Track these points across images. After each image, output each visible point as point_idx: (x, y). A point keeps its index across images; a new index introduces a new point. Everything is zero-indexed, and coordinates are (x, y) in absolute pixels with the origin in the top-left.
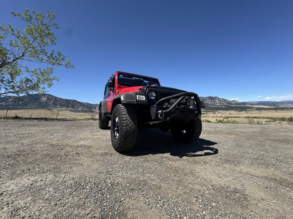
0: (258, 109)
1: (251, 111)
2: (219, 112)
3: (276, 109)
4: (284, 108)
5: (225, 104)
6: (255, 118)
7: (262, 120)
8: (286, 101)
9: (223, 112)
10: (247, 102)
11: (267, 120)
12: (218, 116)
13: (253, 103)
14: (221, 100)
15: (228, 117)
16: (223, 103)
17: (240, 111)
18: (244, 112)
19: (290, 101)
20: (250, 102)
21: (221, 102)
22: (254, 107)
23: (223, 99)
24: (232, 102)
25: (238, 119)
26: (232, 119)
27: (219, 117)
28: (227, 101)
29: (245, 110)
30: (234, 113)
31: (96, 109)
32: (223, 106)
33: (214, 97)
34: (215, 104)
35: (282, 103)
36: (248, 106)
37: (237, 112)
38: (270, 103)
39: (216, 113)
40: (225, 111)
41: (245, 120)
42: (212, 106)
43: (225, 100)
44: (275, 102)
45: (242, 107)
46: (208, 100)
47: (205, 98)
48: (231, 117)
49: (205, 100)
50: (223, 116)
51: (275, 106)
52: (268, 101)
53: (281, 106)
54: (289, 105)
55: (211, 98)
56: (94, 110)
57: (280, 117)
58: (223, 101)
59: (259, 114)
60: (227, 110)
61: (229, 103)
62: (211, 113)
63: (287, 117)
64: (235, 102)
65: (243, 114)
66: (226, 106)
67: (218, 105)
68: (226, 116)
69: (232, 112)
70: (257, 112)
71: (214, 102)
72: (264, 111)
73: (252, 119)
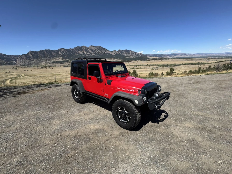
0: (153, 59)
1: (150, 60)
2: (132, 62)
3: (161, 59)
4: (165, 58)
5: (135, 56)
6: (151, 65)
7: (154, 66)
8: (167, 54)
9: (134, 61)
10: (147, 55)
11: (157, 66)
12: (131, 64)
13: (151, 55)
14: (133, 52)
15: (137, 65)
16: (134, 55)
17: (143, 61)
18: (146, 61)
19: (168, 54)
20: (149, 54)
21: (133, 54)
22: (151, 58)
23: (134, 52)
24: (140, 54)
25: (142, 66)
26: (139, 66)
27: (131, 66)
28: (136, 54)
29: (146, 60)
30: (140, 62)
31: (16, 61)
32: (134, 57)
33: (128, 50)
34: (129, 56)
35: (165, 55)
36: (148, 57)
37: (142, 61)
38: (159, 55)
39: (130, 62)
40: (135, 61)
41: (146, 67)
42: (127, 57)
43: (135, 53)
44: (162, 55)
45: (144, 58)
46: (125, 53)
47: (122, 50)
48: (138, 65)
49: (123, 52)
50: (134, 64)
51: (161, 57)
52: (158, 54)
53: (164, 57)
54: (168, 56)
55: (127, 51)
56: (15, 62)
57: (163, 64)
58: (134, 54)
59: (153, 63)
60: (136, 60)
61: (138, 55)
62: (126, 62)
63: (166, 64)
64: (141, 54)
65: (145, 63)
66: (136, 57)
67: (131, 56)
68: (136, 64)
69: (139, 61)
70: (152, 61)
71: (128, 54)
72: (156, 61)
73: (150, 66)
